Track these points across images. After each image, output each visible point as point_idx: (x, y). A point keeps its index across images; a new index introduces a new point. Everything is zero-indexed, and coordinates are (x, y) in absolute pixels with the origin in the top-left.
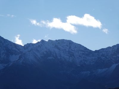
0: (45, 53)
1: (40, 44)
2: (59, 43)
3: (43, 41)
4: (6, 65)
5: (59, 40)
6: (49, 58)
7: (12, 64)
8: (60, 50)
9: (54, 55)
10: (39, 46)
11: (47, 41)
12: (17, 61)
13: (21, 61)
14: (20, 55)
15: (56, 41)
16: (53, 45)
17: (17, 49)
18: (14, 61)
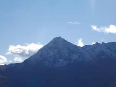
0: (99, 53)
1: (95, 46)
2: (110, 45)
3: (97, 43)
4: (68, 62)
5: (110, 43)
6: (102, 57)
7: (73, 61)
8: (111, 51)
9: (107, 54)
10: (94, 47)
11: (101, 43)
12: (77, 59)
13: (80, 59)
14: (79, 54)
15: (108, 43)
16: (106, 46)
17: (77, 49)
18: (75, 59)
